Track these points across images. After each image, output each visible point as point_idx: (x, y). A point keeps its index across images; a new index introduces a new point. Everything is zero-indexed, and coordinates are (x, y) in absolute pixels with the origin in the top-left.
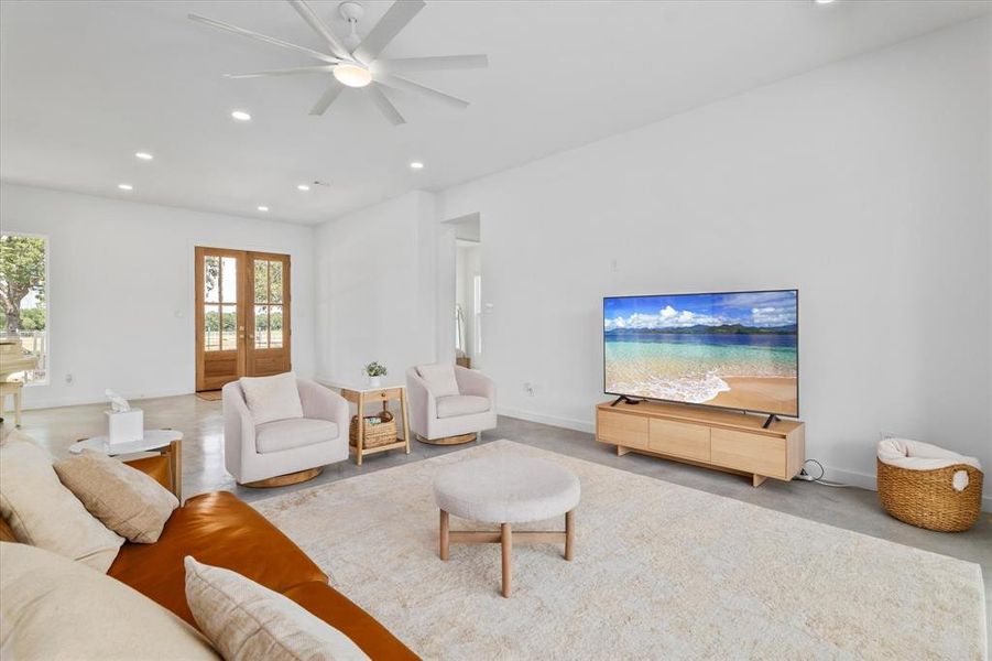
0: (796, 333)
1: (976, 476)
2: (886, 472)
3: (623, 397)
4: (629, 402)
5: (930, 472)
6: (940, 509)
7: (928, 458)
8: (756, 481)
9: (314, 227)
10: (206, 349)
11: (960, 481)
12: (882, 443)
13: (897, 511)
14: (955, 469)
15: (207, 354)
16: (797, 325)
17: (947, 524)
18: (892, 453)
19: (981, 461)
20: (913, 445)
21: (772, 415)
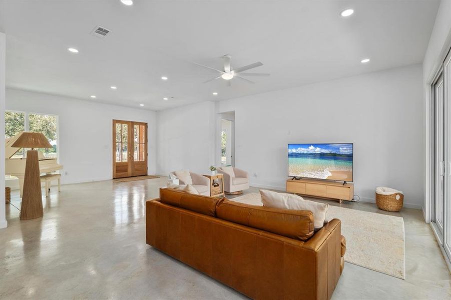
0: (352, 156)
1: (402, 196)
2: (378, 196)
3: (295, 177)
4: (296, 179)
5: (390, 195)
6: (392, 205)
7: (389, 192)
8: (341, 202)
9: (157, 112)
10: (117, 161)
11: (398, 198)
12: (377, 188)
13: (381, 207)
14: (397, 194)
15: (117, 163)
16: (353, 154)
17: (395, 210)
18: (380, 191)
19: (403, 192)
20: (386, 188)
21: (345, 182)
